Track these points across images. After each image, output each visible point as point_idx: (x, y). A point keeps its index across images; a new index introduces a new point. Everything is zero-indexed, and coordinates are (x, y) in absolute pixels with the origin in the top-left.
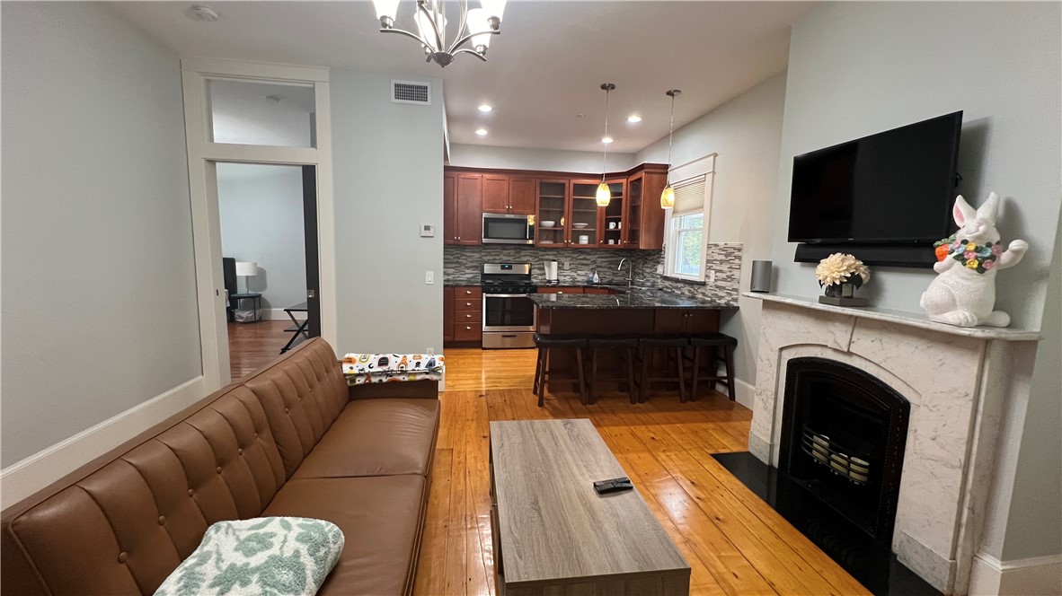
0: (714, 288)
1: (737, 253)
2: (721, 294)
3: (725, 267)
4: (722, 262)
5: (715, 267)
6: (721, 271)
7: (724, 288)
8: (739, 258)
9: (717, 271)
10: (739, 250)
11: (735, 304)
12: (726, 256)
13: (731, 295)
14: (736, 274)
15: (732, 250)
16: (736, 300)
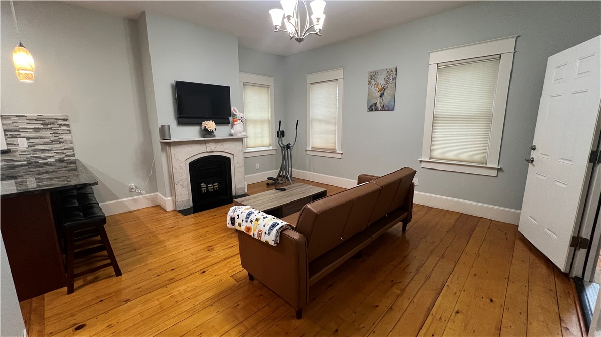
0: (32, 152)
1: (60, 122)
2: (43, 155)
3: (47, 134)
4: (37, 130)
5: (22, 134)
6: (41, 137)
7: (51, 150)
8: (68, 126)
9: (28, 138)
10: (64, 120)
11: (72, 158)
12: (45, 124)
13: (63, 153)
14: (66, 137)
15: (54, 120)
16: (73, 155)
